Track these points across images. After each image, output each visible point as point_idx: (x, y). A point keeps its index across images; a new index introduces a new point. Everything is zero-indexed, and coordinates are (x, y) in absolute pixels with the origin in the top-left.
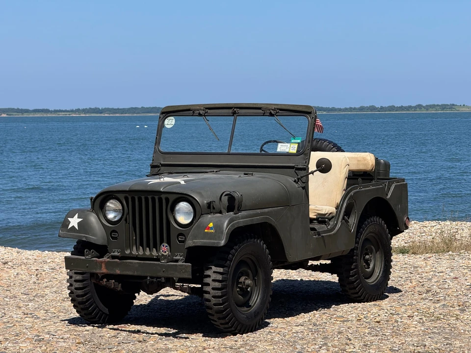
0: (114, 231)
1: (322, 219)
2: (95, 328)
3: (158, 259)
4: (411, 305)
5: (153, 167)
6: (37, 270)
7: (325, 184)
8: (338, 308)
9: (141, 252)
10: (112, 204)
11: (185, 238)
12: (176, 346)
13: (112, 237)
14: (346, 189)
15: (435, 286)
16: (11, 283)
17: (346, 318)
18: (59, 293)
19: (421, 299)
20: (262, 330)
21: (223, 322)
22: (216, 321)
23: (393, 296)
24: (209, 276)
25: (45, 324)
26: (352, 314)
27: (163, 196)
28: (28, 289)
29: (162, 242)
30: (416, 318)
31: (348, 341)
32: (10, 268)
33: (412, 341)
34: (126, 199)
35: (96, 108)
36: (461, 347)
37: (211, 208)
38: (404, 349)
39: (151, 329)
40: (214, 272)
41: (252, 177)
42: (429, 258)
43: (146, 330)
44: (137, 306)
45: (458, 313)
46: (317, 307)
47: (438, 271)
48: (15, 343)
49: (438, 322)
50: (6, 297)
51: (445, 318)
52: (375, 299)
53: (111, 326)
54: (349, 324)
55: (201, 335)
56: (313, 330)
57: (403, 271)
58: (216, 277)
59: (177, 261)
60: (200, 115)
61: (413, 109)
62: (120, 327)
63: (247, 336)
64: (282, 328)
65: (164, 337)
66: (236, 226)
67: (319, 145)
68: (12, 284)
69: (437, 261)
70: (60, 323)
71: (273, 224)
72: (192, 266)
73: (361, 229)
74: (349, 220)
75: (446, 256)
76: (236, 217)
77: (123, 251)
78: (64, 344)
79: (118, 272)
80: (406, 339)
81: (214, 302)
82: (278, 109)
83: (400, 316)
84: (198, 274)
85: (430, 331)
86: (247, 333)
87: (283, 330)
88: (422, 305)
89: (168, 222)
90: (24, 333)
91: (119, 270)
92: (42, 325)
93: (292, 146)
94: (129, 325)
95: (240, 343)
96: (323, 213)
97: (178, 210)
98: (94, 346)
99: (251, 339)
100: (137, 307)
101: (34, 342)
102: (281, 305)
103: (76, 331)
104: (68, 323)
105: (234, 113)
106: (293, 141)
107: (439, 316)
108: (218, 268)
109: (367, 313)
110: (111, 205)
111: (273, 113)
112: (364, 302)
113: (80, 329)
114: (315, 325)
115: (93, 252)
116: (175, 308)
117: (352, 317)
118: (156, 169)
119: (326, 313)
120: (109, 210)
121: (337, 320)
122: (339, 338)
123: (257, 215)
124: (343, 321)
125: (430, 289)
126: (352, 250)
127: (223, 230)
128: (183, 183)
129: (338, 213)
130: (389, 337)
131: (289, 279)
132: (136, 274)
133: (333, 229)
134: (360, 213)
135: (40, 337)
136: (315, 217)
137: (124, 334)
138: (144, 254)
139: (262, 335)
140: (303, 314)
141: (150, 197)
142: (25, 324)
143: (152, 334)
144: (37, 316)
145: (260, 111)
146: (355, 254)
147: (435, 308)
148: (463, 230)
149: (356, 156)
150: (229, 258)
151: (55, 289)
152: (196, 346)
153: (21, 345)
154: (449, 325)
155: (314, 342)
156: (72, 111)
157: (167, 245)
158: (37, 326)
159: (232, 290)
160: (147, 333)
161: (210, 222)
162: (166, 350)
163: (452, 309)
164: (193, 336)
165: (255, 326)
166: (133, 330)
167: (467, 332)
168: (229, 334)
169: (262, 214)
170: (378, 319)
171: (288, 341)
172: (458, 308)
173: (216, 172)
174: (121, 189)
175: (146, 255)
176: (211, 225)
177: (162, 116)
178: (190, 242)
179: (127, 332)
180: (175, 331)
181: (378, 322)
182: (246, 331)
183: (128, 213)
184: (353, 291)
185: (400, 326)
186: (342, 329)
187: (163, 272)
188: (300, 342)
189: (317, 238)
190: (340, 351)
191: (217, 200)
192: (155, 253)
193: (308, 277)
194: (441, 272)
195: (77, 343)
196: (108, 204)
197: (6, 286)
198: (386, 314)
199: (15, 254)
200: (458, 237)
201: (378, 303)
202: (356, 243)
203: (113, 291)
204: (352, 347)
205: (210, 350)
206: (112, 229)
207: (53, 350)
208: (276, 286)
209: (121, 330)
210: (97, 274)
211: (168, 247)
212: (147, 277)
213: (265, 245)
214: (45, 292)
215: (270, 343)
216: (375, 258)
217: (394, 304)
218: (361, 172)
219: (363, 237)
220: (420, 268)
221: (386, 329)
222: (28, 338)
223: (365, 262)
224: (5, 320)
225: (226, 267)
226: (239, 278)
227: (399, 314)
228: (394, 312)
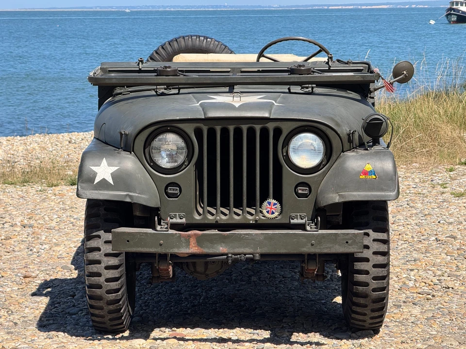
0: (173, 184)
9: (224, 216)
11: (310, 190)
13: (168, 194)
27: (271, 126)
29: (265, 197)
34: (198, 131)
37: (353, 141)
40: (374, 240)
58: (380, 248)
77: (189, 216)
79: (223, 250)
81: (375, 286)
91: (225, 247)
108: (379, 234)
132: (259, 251)
138: (232, 218)
141: (244, 127)
157: (275, 201)
175: (235, 219)
176: (369, 168)
183: (201, 155)
187: (312, 245)
192: (252, 216)
206: (168, 181)
211: (278, 205)
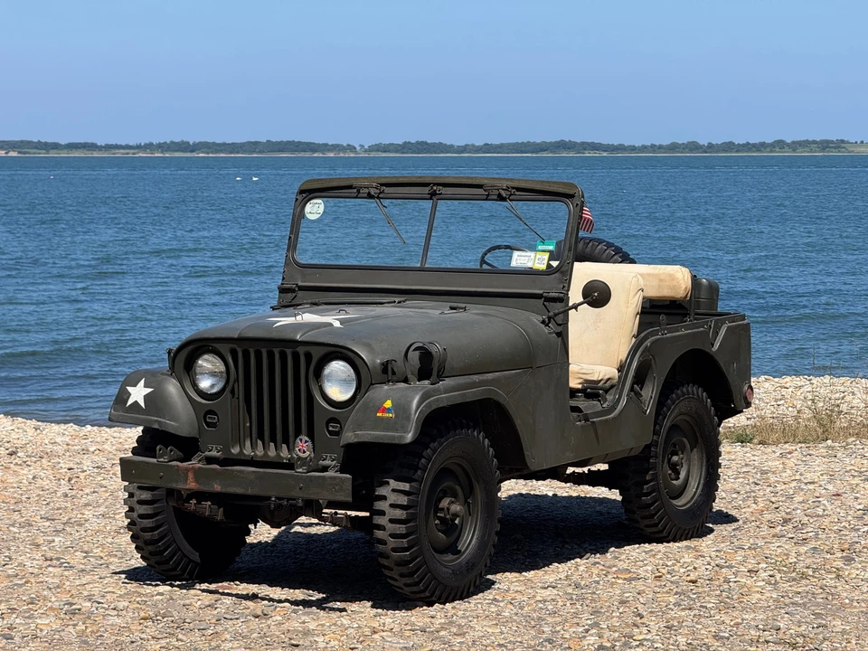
0: (211, 412)
1: (592, 390)
2: (175, 588)
3: (290, 466)
4: (755, 549)
5: (283, 290)
6: (69, 469)
7: (599, 324)
8: (620, 553)
9: (260, 452)
10: (207, 363)
11: (341, 427)
12: (323, 625)
13: (206, 423)
14: (638, 335)
15: (799, 511)
16: (22, 495)
17: (634, 573)
18: (110, 517)
19: (774, 536)
20: (481, 595)
21: (408, 581)
22: (396, 580)
23: (721, 530)
24: (384, 498)
25: (84, 581)
26: (646, 565)
27: (301, 350)
28: (53, 509)
29: (298, 433)
30: (764, 575)
31: (638, 618)
32: (20, 465)
33: (754, 619)
34: (234, 353)
35: (183, 142)
36: (844, 632)
37: (388, 372)
38: (740, 636)
39: (277, 593)
40: (394, 490)
41: (464, 314)
42: (790, 453)
43: (267, 593)
44: (252, 545)
45: (839, 564)
46: (582, 550)
47: (806, 481)
48: (29, 617)
49: (804, 582)
50: (13, 525)
51: (817, 574)
52: (689, 536)
53: (204, 586)
54: (640, 585)
55: (369, 604)
56: (574, 597)
57: (741, 480)
58: (398, 499)
59: (325, 469)
60: (370, 196)
61: (768, 149)
62: (222, 587)
63: (454, 608)
64: (517, 592)
65: (301, 607)
66: (434, 407)
67: (588, 250)
68: (24, 498)
69: (804, 459)
70: (111, 577)
71: (501, 401)
72: (354, 480)
73: (665, 409)
74: (642, 393)
75: (821, 448)
76: (434, 390)
77: (226, 449)
78: (118, 621)
79: (217, 488)
80: (744, 616)
81: (394, 546)
82: (513, 188)
83: (733, 570)
84: (364, 492)
85: (787, 601)
86: (453, 601)
87: (519, 597)
88: (775, 548)
89: (310, 398)
90: (45, 599)
91: (220, 485)
92: (78, 582)
93: (538, 256)
94: (238, 583)
95: (440, 621)
96: (595, 378)
97: (328, 375)
98: (172, 625)
99: (460, 613)
100: (252, 548)
101: (63, 616)
102: (515, 547)
103: (140, 595)
104: (126, 578)
105: (433, 195)
106: (540, 248)
107: (805, 570)
108: (400, 483)
109: (674, 565)
110: (205, 364)
111: (504, 195)
112: (668, 542)
113: (148, 591)
114: (577, 586)
115: (171, 451)
116: (321, 550)
117: (646, 571)
118: (290, 297)
119: (599, 563)
120: (201, 374)
121: (617, 577)
122: (621, 613)
123: (473, 385)
124: (630, 580)
125: (789, 517)
126: (648, 447)
127: (410, 414)
128: (337, 324)
129: (622, 379)
130: (712, 612)
131: (532, 493)
132: (250, 492)
133: (613, 408)
134: (663, 378)
135: (74, 607)
136: (580, 386)
137: (228, 601)
138: (266, 454)
139: (480, 606)
140: (556, 564)
141: (276, 351)
142: (47, 579)
143: (280, 601)
144: (69, 563)
145: (480, 191)
146: (653, 454)
147: (798, 554)
148: (853, 393)
149: (657, 272)
150: (420, 465)
151: (102, 509)
152: (359, 627)
153: (39, 621)
154: (824, 590)
155: (575, 620)
156: (139, 147)
157: (307, 439)
158: (68, 583)
159: (427, 524)
160: (271, 600)
161: (387, 398)
162: (305, 634)
163: (829, 556)
164: (354, 606)
165: (467, 587)
166: (244, 593)
167: (855, 604)
168: (420, 603)
169: (482, 383)
170: (692, 577)
171: (527, 617)
172: (839, 555)
173: (399, 302)
174: (224, 335)
175: (268, 456)
176: (388, 404)
177: (300, 198)
178: (350, 434)
179: (234, 598)
180: (321, 596)
181: (694, 582)
182: (451, 597)
183: (237, 380)
184: (647, 522)
185: (734, 590)
186: (627, 595)
187: (301, 489)
188: (550, 620)
189: (582, 426)
190: (623, 639)
191: (399, 357)
192: (285, 453)
193: (567, 490)
194: (810, 483)
195: (142, 619)
196: (200, 362)
197: (13, 502)
198: (707, 567)
199: (31, 432)
200: (844, 407)
201: (693, 543)
202: (654, 434)
203: (208, 522)
204: (644, 630)
205: (385, 634)
206: (207, 408)
207: (98, 631)
208: (509, 507)
209: (223, 594)
210: (179, 491)
211: (310, 443)
212: (271, 497)
213: (486, 441)
214: (83, 514)
215: (494, 622)
216: (689, 460)
217: (722, 545)
218: (666, 300)
219: (667, 423)
220: (773, 473)
221: (708, 595)
222: (51, 608)
223: (670, 468)
224: (10, 572)
225: (415, 481)
226: (440, 500)
227: (732, 567)
228: (724, 561)
